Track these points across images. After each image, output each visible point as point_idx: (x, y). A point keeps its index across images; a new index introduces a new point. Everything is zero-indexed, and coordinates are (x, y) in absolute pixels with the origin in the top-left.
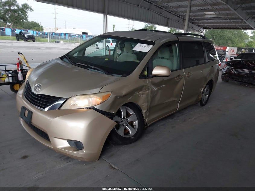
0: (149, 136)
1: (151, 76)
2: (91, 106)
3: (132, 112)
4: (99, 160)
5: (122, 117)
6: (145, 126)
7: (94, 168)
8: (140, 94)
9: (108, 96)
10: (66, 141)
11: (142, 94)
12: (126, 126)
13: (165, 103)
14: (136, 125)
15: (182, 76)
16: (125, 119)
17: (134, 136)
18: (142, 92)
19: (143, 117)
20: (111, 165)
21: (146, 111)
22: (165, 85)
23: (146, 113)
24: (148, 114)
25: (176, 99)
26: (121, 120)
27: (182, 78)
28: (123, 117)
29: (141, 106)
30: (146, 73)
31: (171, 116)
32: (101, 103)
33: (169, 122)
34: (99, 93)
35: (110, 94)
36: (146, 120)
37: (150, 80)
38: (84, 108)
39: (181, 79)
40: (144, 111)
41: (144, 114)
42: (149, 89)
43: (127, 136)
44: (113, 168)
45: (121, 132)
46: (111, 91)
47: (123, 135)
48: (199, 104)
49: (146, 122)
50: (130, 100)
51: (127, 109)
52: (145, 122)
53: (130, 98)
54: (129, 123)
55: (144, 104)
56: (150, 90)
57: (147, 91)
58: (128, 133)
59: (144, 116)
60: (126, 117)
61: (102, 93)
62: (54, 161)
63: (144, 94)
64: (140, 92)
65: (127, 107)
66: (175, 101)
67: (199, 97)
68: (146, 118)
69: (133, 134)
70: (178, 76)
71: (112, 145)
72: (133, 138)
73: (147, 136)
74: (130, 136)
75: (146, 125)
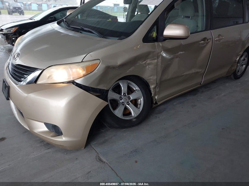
0: (159, 117)
1: (161, 38)
2: (72, 79)
3: (136, 87)
4: (87, 148)
5: (122, 94)
6: (154, 105)
7: (77, 159)
8: (145, 63)
9: (95, 66)
10: (43, 124)
11: (149, 64)
12: (127, 105)
13: (183, 75)
14: (141, 104)
15: (209, 40)
16: (126, 96)
17: (137, 118)
18: (148, 61)
19: (151, 94)
20: (99, 157)
21: (154, 86)
22: (184, 52)
23: (155, 88)
24: (157, 90)
25: (201, 70)
26: (120, 97)
27: (209, 42)
28: (124, 94)
29: (148, 80)
30: (154, 34)
31: (194, 92)
32: (84, 76)
33: (190, 99)
34: (82, 62)
35: (99, 63)
36: (156, 97)
37: (161, 44)
38: (63, 83)
39: (207, 43)
40: (152, 87)
41: (152, 90)
42: (158, 58)
43: (127, 118)
44: (101, 160)
45: (118, 113)
46: (99, 60)
47: (122, 116)
48: (232, 77)
49: (156, 100)
50: (130, 71)
51: (129, 83)
52: (154, 99)
53: (130, 69)
54: (131, 101)
55: (152, 77)
56: (160, 58)
57: (155, 59)
58: (130, 113)
59: (153, 93)
60: (128, 94)
61: (86, 61)
62: (32, 147)
63: (151, 63)
64: (145, 61)
65: (129, 81)
66: (197, 72)
67: (233, 68)
68: (155, 95)
69: (136, 116)
70: (204, 39)
71: (108, 127)
72: (135, 120)
73: (156, 117)
74: (132, 117)
75: (156, 103)
